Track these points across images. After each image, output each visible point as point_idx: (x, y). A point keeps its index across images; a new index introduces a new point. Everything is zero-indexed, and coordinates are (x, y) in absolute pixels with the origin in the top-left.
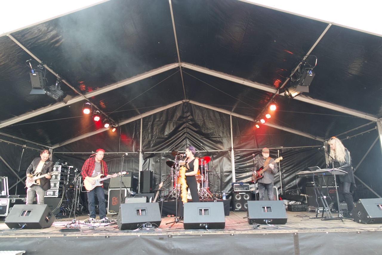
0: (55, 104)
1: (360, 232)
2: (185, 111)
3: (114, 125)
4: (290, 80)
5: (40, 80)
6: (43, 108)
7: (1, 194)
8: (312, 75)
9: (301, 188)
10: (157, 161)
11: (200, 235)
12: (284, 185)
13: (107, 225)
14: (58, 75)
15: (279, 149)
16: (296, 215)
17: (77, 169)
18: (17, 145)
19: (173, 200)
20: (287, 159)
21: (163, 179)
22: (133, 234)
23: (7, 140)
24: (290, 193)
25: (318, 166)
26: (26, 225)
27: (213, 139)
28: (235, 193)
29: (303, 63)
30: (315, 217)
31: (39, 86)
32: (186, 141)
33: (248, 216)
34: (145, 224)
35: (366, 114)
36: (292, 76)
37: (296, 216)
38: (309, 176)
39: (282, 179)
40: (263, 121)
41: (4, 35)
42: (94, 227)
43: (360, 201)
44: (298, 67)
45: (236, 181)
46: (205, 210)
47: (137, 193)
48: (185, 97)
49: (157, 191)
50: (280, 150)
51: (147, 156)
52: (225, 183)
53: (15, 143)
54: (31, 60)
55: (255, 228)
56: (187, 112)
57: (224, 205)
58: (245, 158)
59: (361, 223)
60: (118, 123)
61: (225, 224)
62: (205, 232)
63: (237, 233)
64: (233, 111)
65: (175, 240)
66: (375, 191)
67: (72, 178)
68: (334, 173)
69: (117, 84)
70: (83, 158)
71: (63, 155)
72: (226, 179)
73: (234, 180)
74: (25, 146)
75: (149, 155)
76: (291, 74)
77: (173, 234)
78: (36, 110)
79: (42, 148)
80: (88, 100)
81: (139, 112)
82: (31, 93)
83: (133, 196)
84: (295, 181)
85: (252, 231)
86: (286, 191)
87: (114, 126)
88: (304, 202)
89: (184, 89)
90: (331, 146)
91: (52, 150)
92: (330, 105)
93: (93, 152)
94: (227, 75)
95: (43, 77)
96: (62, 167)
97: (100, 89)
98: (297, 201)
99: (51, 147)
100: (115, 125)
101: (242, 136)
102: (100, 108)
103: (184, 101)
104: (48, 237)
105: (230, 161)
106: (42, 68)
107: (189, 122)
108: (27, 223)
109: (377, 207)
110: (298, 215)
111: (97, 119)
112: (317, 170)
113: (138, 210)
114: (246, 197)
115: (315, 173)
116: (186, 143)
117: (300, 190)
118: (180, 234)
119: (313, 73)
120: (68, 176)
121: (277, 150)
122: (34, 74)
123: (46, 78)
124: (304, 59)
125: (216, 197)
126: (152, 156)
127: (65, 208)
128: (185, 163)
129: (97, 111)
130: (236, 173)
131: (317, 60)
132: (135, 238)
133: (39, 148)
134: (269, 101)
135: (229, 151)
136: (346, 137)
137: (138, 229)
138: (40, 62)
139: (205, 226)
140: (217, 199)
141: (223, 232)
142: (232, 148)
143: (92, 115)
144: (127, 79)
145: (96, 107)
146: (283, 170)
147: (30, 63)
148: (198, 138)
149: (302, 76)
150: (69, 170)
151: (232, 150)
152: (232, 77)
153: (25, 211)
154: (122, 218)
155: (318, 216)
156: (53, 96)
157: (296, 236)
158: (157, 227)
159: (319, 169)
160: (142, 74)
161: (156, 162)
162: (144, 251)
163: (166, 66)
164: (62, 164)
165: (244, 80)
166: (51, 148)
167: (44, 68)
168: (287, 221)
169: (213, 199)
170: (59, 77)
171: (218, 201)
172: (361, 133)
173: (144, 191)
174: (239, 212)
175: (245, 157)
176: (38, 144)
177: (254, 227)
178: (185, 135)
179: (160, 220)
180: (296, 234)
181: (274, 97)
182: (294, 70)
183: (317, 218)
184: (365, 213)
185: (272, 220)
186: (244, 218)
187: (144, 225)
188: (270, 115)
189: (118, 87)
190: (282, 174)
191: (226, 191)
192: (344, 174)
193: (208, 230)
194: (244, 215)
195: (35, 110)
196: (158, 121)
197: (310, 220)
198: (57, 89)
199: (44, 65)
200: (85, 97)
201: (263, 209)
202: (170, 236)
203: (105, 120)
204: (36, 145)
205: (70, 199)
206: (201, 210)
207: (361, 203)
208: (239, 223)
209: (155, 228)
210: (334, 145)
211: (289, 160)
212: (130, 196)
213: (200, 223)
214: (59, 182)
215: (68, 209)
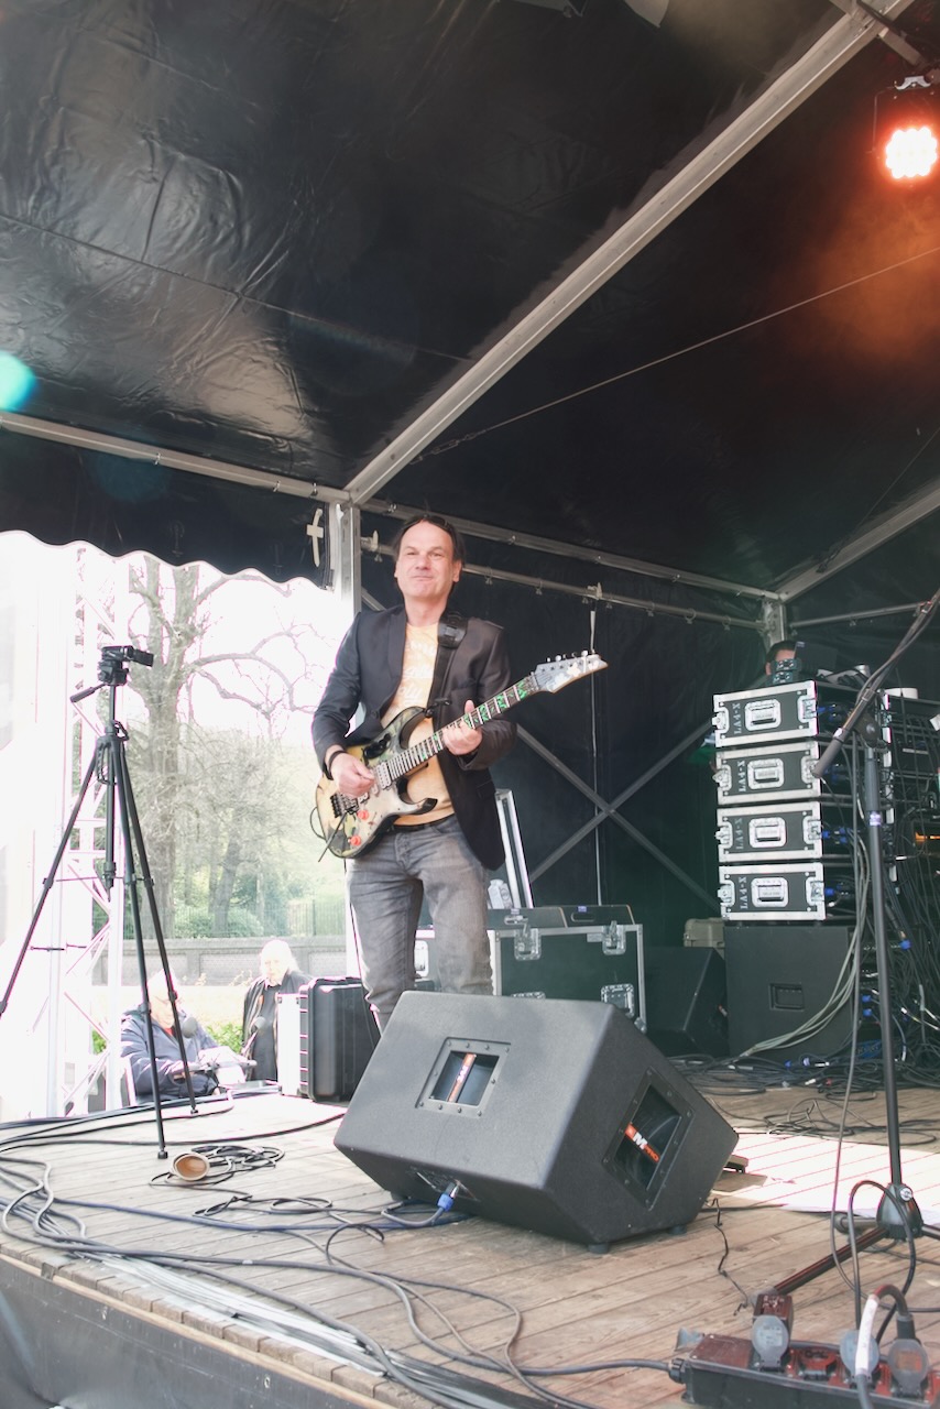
18: (543, 590)
26: (464, 1188)
53: (527, 574)
67: (916, 774)
74: (597, 593)
79: (712, 598)
91: (780, 610)
99: (773, 591)
150: (888, 719)
153: (462, 1055)
164: (827, 674)
166: (774, 596)
176: (678, 576)
204: (667, 582)
214: (816, 807)
215: (914, 1009)
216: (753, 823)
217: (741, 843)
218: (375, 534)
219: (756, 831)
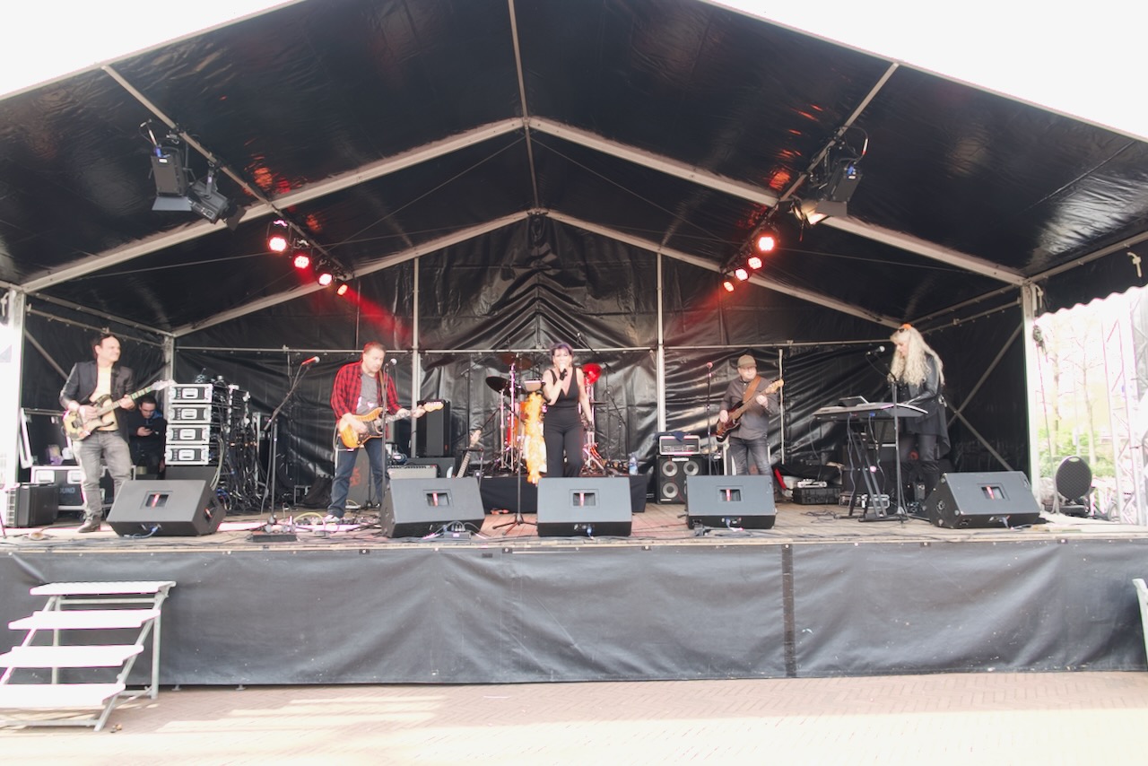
0: (194, 225)
1: (929, 544)
2: (535, 240)
3: (341, 275)
4: (807, 180)
5: (177, 175)
6: (163, 234)
7: (61, 455)
8: (854, 177)
9: (833, 448)
10: (463, 375)
11: (574, 548)
12: (790, 439)
13: (352, 530)
14: (211, 154)
15: (782, 348)
16: (805, 512)
17: (248, 393)
18: (88, 329)
19: (506, 475)
20: (799, 375)
21: (477, 422)
22: (422, 546)
23: (62, 317)
24: (802, 460)
25: (861, 397)
26: (160, 526)
27: (610, 317)
28: (661, 460)
29: (838, 144)
30: (847, 515)
31: (175, 190)
32: (538, 323)
33: (686, 510)
34: (449, 525)
35: (997, 267)
36: (814, 171)
37: (806, 514)
38: (842, 418)
39: (785, 425)
40: (741, 274)
41: (95, 68)
42: (324, 532)
43: (944, 477)
44: (824, 153)
45: (667, 429)
46: (585, 495)
47: (409, 456)
48: (537, 202)
49: (465, 452)
50: (786, 350)
51: (433, 360)
52: (640, 432)
53: (81, 322)
54: (150, 121)
55: (698, 535)
56: (540, 243)
57: (632, 488)
58: (691, 370)
59: (943, 526)
60: (352, 270)
61: (633, 528)
62: (586, 541)
63: (658, 544)
64: (664, 242)
65: (519, 559)
66: (1003, 458)
67: (237, 416)
68: (896, 414)
69: (357, 173)
70: (259, 364)
71: (204, 354)
72: (640, 424)
73: (662, 427)
75: (438, 360)
76: (810, 165)
77: (513, 546)
78: (144, 240)
79: (148, 334)
80: (280, 214)
81: (409, 242)
82: (154, 208)
83: (400, 463)
84: (817, 430)
85: (691, 540)
86: (794, 455)
87: (342, 278)
88: (835, 481)
89: (534, 184)
90: (898, 348)
91: (172, 341)
92: (909, 240)
93: (285, 349)
94: (651, 154)
95: (183, 165)
96: (215, 389)
97: (313, 184)
98: (816, 479)
99: (171, 333)
100: (345, 277)
101: (686, 311)
102: (310, 234)
103: (533, 211)
104: (226, 552)
105: (653, 376)
106: (178, 142)
107: (548, 269)
108: (162, 523)
109: (981, 490)
110: (813, 511)
111: (302, 262)
112: (858, 405)
113: (430, 496)
114: (691, 469)
115: (853, 412)
116: (539, 329)
117: (831, 451)
118: (529, 546)
119: (857, 173)
120: (230, 411)
121: (776, 350)
122: (162, 161)
123: (190, 170)
124: (841, 133)
125: (614, 468)
126: (446, 360)
127: (226, 491)
128: (540, 385)
129: (302, 241)
130: (667, 407)
131: (867, 140)
132: (429, 555)
133: (139, 336)
134: (758, 223)
135: (651, 351)
136: (952, 321)
137: (432, 536)
138: (172, 125)
139: (586, 530)
140: (616, 472)
141: (625, 542)
142: (661, 342)
143: (292, 253)
144: (385, 160)
145: (299, 230)
146: (790, 401)
147: (150, 132)
148: (571, 314)
149: (830, 177)
150: (231, 397)
151: (661, 348)
152: (664, 161)
153: (154, 496)
154: (395, 512)
155: (854, 514)
156: (203, 210)
157: (787, 552)
158: (477, 532)
159: (863, 402)
160: (424, 147)
161: (458, 377)
162: (448, 583)
163: (490, 124)
164: (213, 380)
165: (694, 170)
166: (171, 335)
167: (183, 143)
168: (776, 523)
169: (607, 471)
170: (214, 160)
171: (617, 476)
172: (986, 313)
173: (429, 451)
174: (672, 506)
175: (692, 367)
176: (137, 325)
177: (698, 532)
178: (535, 306)
179: (482, 518)
180: (787, 546)
181: (770, 215)
182: (818, 155)
183: (851, 516)
184: (953, 506)
185: (740, 519)
186: (679, 517)
187: (445, 527)
188: (759, 260)
189: (360, 181)
190: (787, 412)
191: (640, 453)
192: (920, 415)
193: (592, 538)
194: (680, 510)
195: (140, 239)
196: (461, 266)
197: (834, 520)
198: (212, 192)
199: (181, 134)
200: (273, 206)
201: (721, 495)
202: (507, 550)
203: (321, 263)
204: (131, 327)
205: (238, 469)
206: (578, 495)
207: (946, 483)
208: (667, 527)
209: (472, 534)
210: (905, 344)
211: (807, 377)
212: (393, 464)
213: (575, 524)
214: (208, 428)
215: (234, 493)
216: (182, 431)
217: (177, 437)
218: (30, 305)
219: (183, 434)
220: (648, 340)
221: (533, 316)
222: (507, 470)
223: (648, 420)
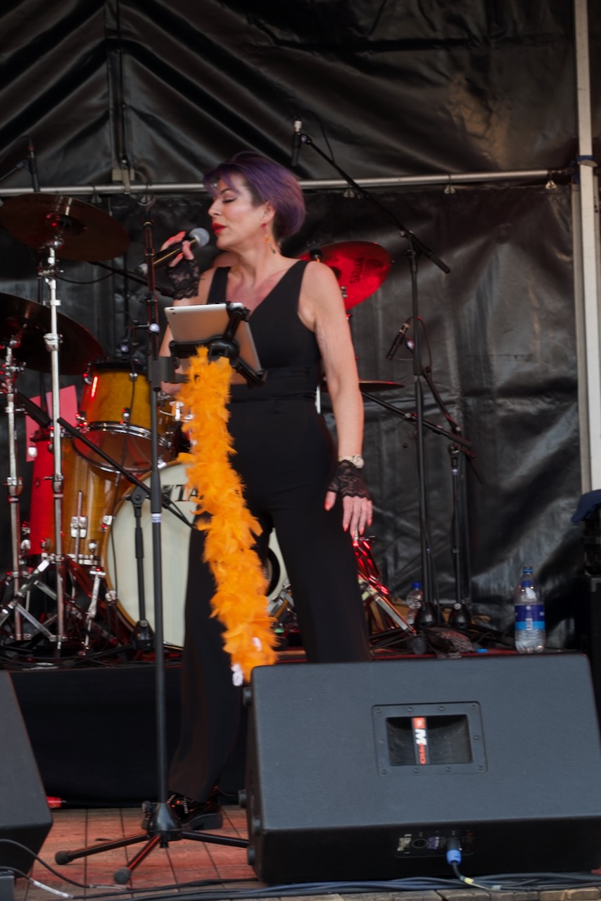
27: (391, 57)
46: (433, 723)
62: (449, 895)
116: (119, 106)
135: (551, 185)
139: (444, 850)
140: (462, 642)
142: (586, 148)
151: (586, 173)
169: (429, 643)
178: (105, 17)
179: (41, 820)
193: (469, 881)
206: (405, 725)
209: (10, 880)
213: (400, 830)
220: (539, 145)
221: (98, 57)
222: (47, 650)
223: (543, 448)
